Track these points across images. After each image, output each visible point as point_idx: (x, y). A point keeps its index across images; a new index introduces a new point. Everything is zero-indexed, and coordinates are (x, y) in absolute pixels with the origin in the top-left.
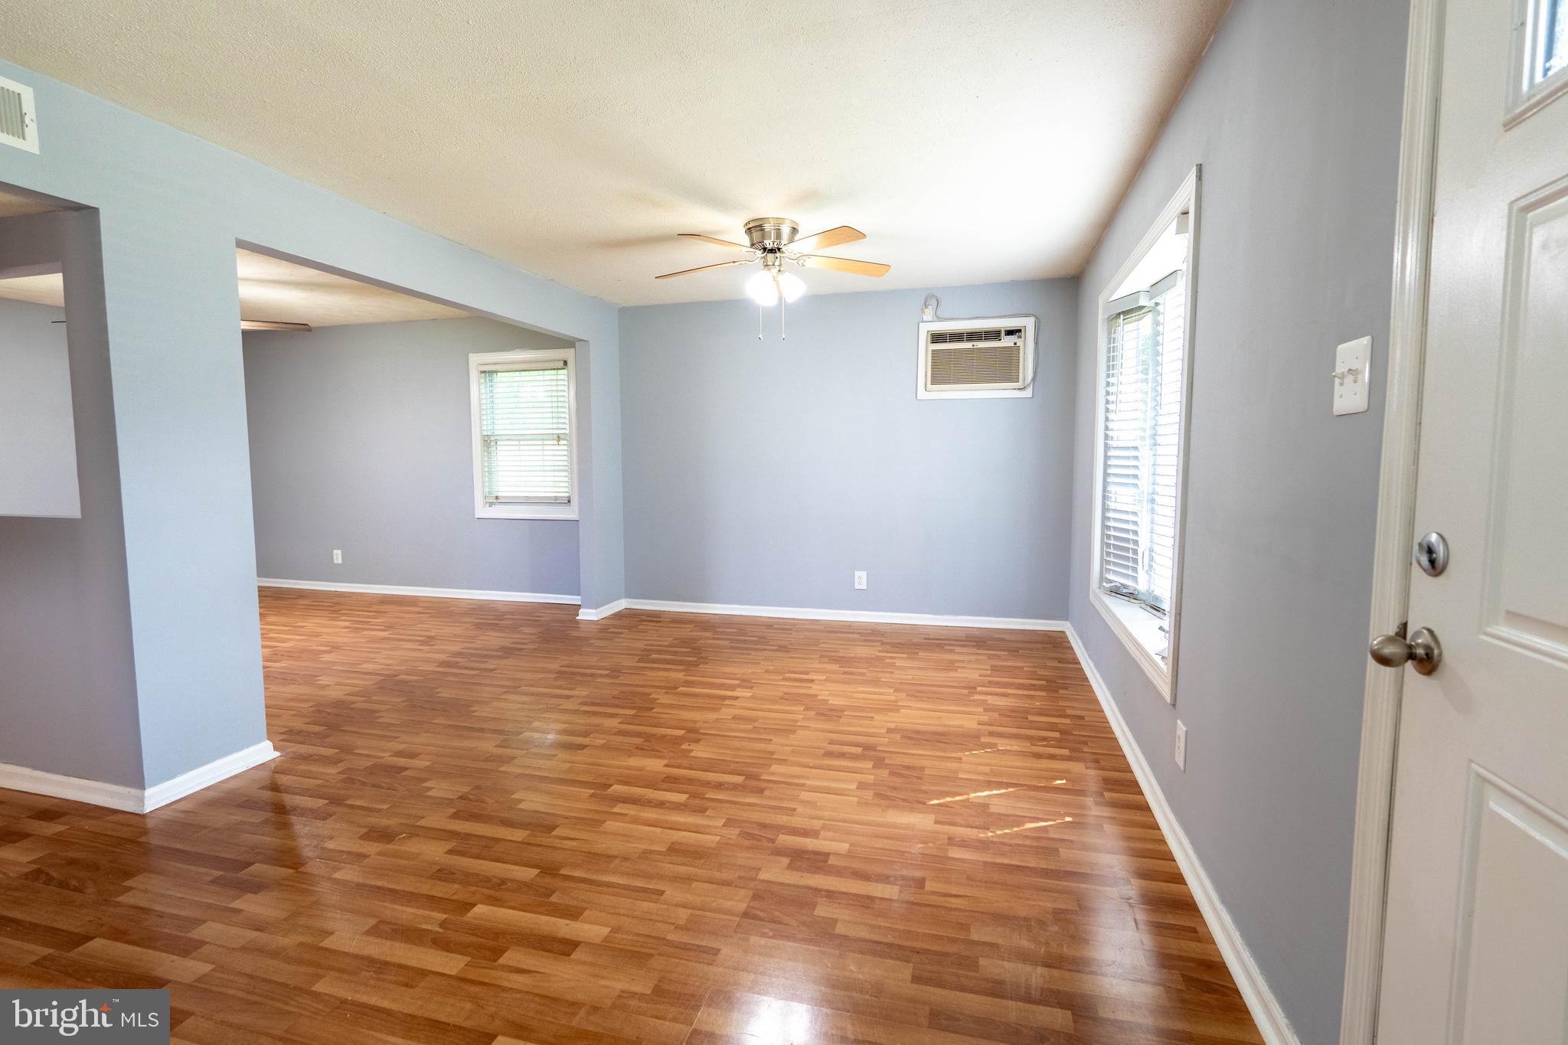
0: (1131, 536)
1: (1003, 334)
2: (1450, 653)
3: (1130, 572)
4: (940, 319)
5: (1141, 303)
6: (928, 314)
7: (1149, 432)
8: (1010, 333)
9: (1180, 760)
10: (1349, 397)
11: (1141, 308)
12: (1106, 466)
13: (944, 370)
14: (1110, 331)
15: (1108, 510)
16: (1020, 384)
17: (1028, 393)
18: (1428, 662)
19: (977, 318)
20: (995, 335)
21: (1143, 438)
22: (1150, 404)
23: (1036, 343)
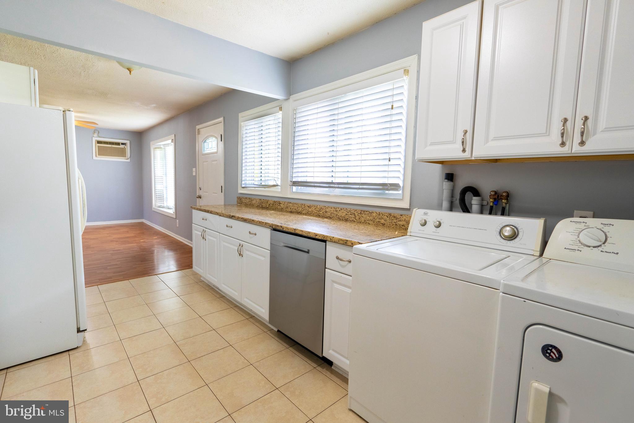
0: (162, 195)
1: (121, 144)
2: (202, 197)
3: (162, 203)
4: (100, 137)
5: (162, 147)
6: (96, 135)
7: (164, 173)
8: (122, 144)
9: (178, 226)
10: (194, 174)
11: (161, 148)
12: (155, 180)
13: (102, 152)
14: (154, 151)
15: (156, 190)
16: (126, 158)
17: (129, 161)
18: (200, 198)
19: (112, 138)
20: (118, 144)
21: (163, 174)
22: (164, 168)
23: (130, 148)
